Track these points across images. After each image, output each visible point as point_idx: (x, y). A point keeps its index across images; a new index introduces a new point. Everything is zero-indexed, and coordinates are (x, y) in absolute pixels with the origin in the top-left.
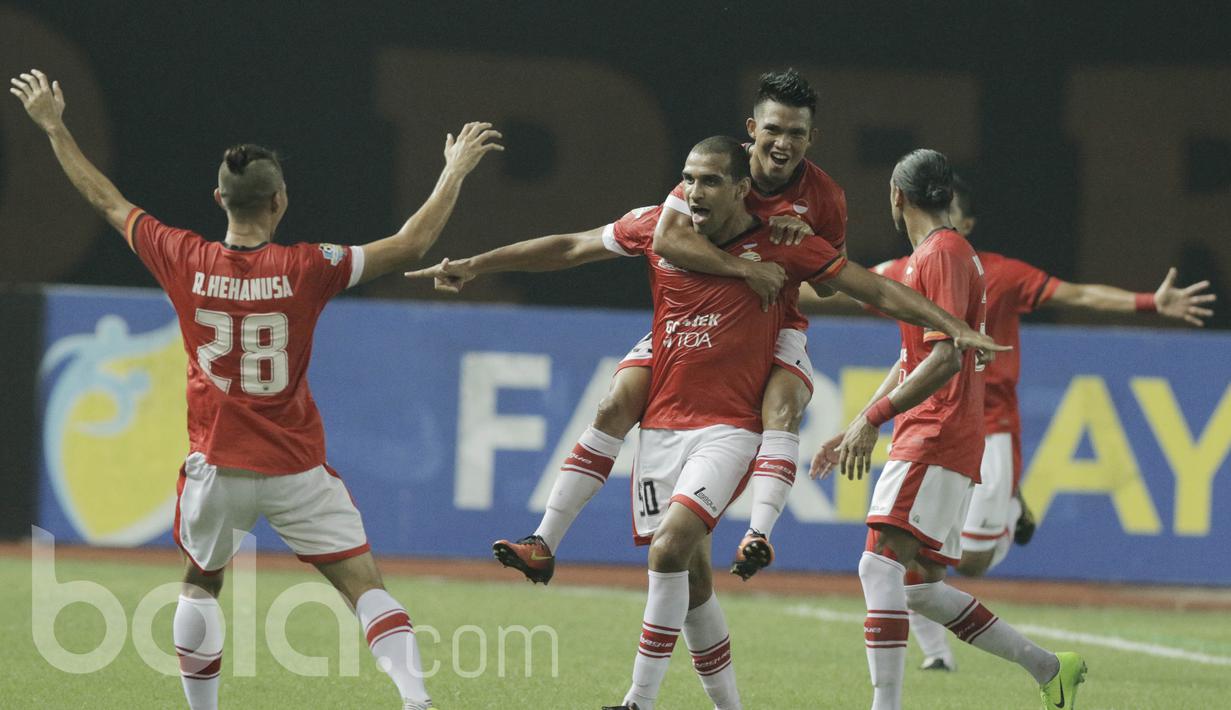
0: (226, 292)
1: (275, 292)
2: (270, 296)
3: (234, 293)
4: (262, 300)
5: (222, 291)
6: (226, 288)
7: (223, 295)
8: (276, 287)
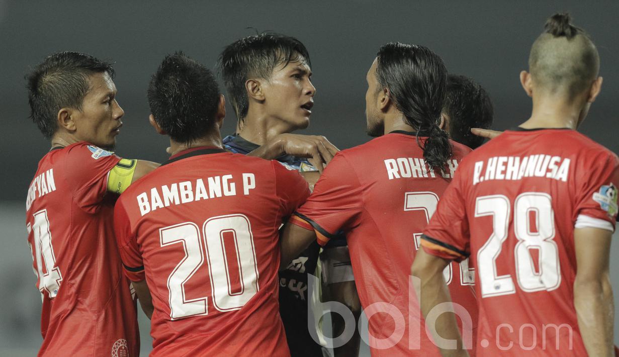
0: (504, 172)
1: (548, 170)
2: (541, 174)
3: (512, 173)
4: (534, 177)
5: (499, 172)
6: (503, 168)
7: (500, 177)
8: (552, 166)
